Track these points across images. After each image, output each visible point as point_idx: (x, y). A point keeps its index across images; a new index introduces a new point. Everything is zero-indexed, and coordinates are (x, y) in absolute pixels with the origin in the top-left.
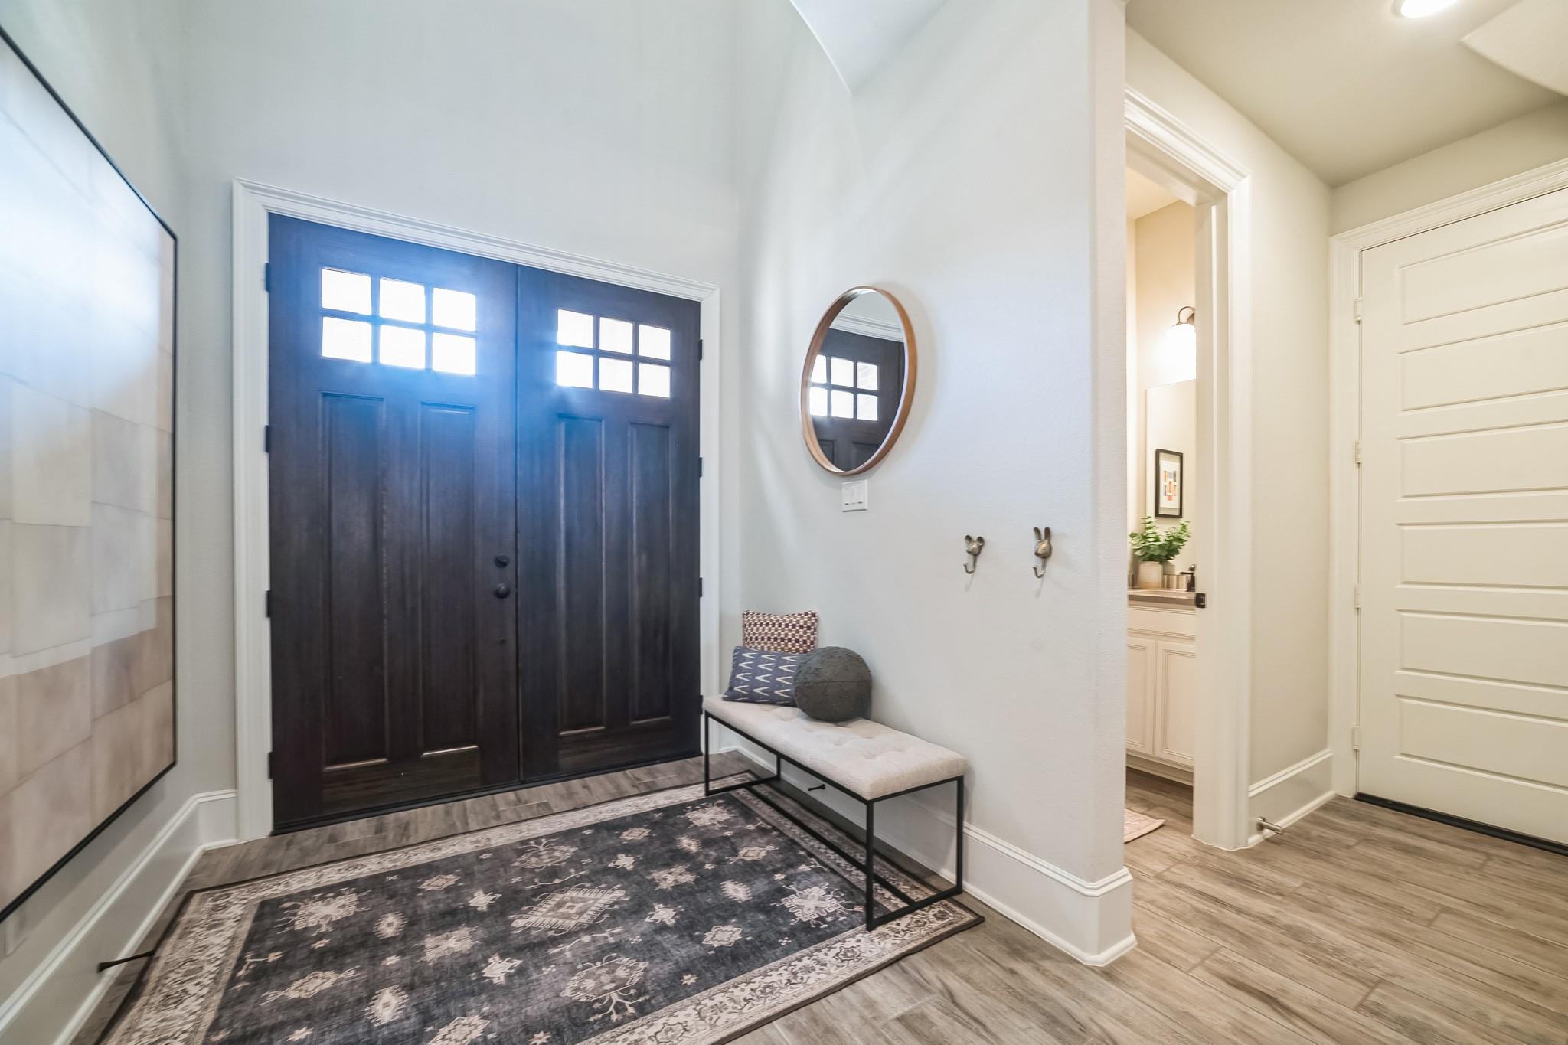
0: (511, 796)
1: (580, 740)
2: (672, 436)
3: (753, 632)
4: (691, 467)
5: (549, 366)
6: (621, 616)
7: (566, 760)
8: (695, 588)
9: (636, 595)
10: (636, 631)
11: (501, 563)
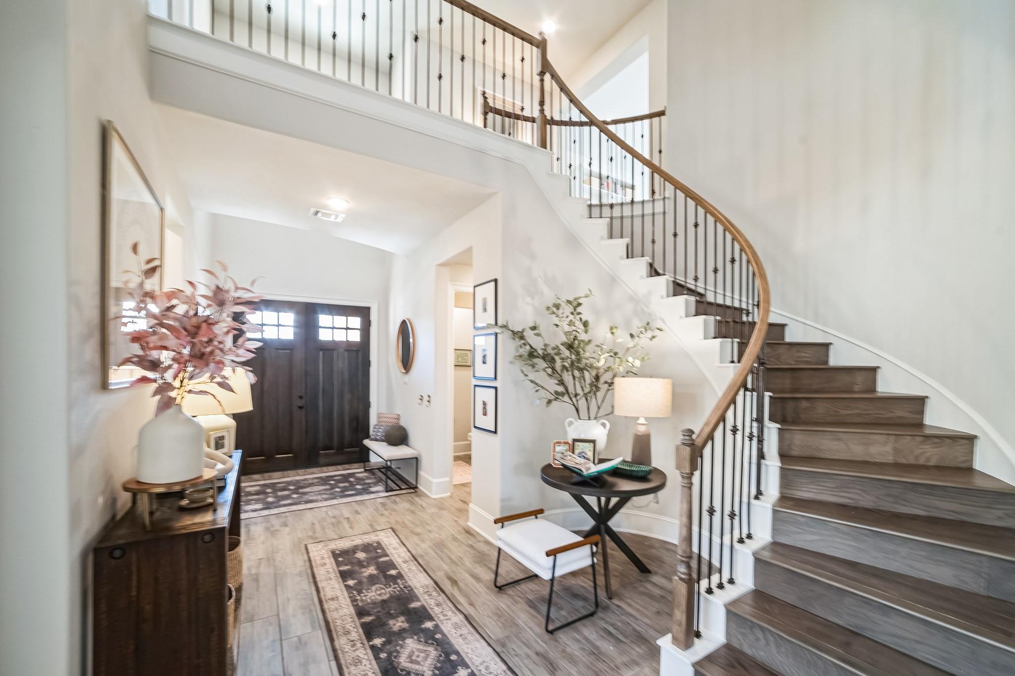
0: (303, 470)
1: (327, 455)
2: (360, 354)
3: (381, 420)
4: (367, 364)
5: (316, 333)
6: (341, 415)
7: (322, 460)
8: (368, 405)
9: (347, 407)
10: (347, 419)
11: (301, 397)
